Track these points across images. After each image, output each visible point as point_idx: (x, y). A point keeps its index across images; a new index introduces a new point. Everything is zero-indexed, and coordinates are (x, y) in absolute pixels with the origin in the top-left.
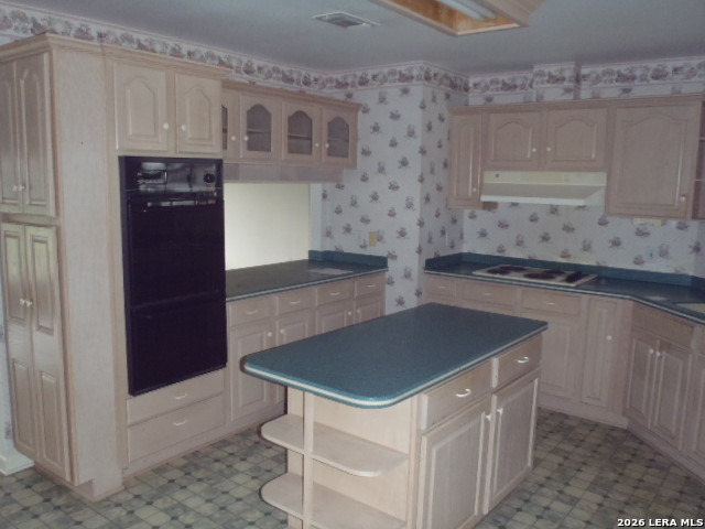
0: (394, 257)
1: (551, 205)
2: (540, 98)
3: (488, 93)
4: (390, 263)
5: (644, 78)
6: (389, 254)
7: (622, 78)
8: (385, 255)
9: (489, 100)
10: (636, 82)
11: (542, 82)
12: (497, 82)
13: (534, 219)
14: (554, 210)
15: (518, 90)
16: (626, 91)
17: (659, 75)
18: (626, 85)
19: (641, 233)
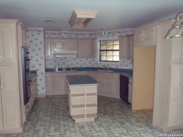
0: (39, 70)
1: (65, 57)
2: (63, 37)
3: (50, 35)
4: (37, 71)
5: (79, 34)
6: (37, 69)
7: (76, 34)
8: (36, 70)
9: (50, 36)
10: (78, 35)
11: (63, 34)
12: (52, 33)
13: (61, 60)
14: (65, 58)
15: (56, 35)
16: (77, 36)
17: (82, 34)
18: (76, 35)
19: (81, 61)
